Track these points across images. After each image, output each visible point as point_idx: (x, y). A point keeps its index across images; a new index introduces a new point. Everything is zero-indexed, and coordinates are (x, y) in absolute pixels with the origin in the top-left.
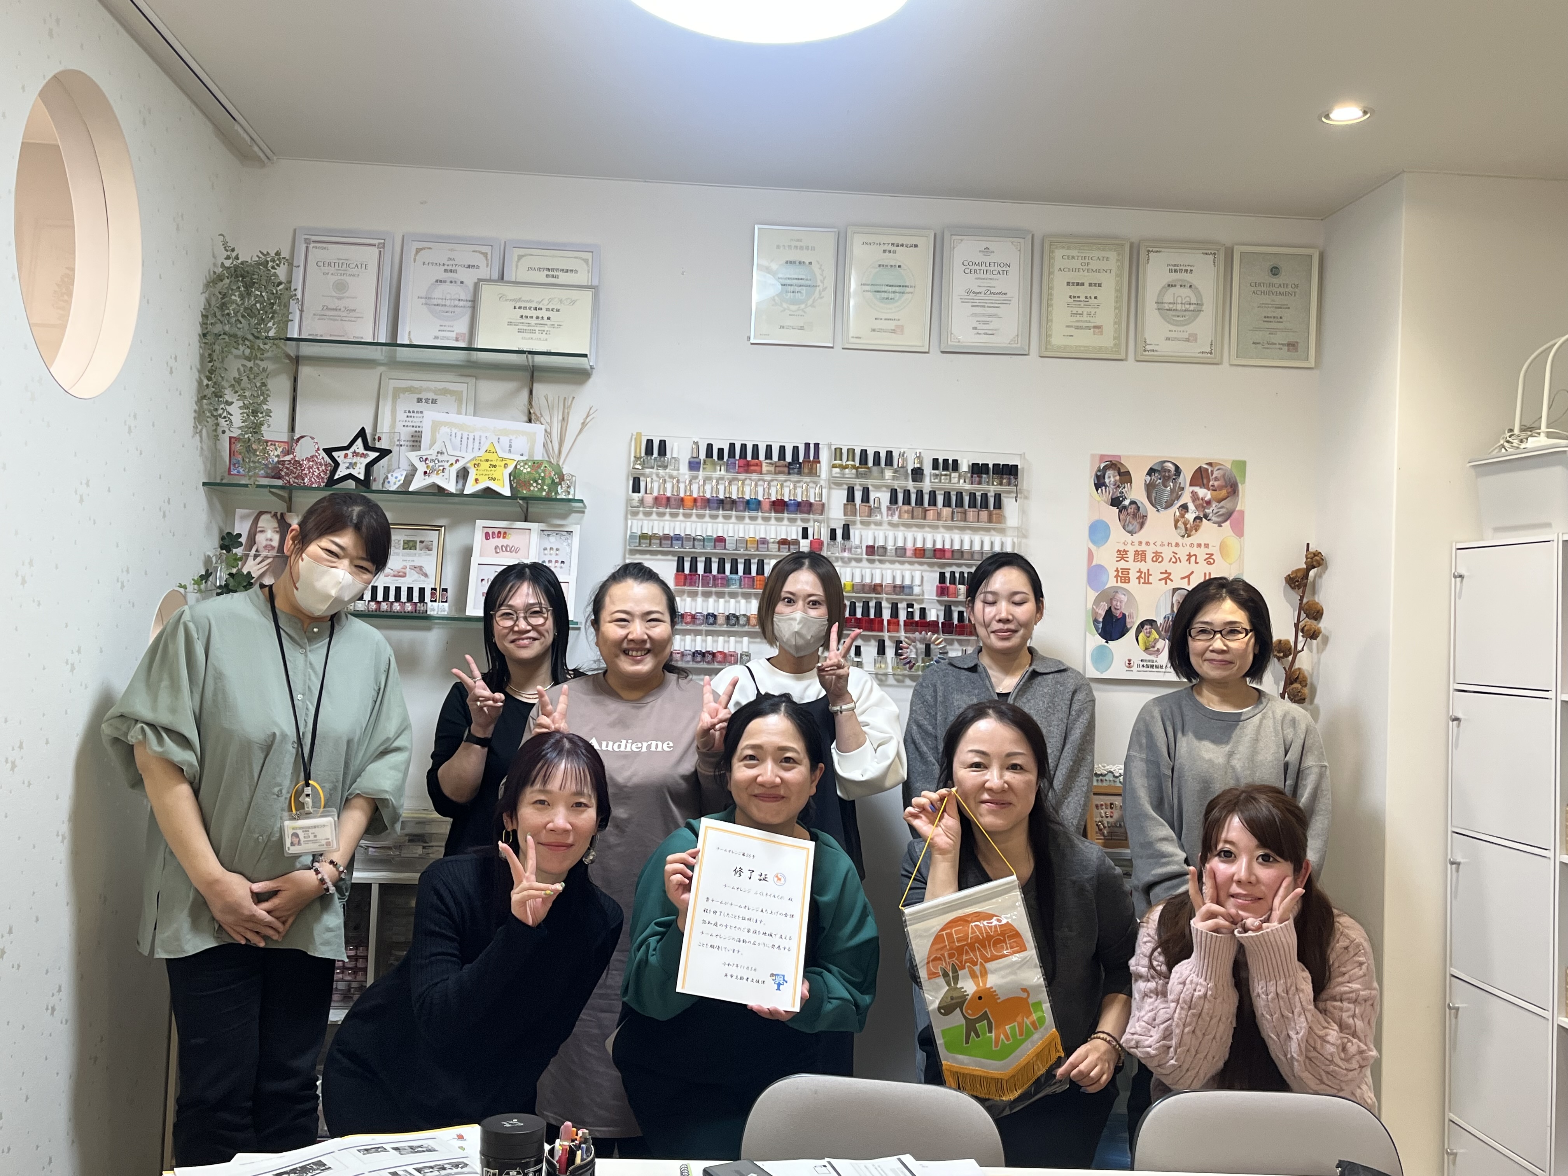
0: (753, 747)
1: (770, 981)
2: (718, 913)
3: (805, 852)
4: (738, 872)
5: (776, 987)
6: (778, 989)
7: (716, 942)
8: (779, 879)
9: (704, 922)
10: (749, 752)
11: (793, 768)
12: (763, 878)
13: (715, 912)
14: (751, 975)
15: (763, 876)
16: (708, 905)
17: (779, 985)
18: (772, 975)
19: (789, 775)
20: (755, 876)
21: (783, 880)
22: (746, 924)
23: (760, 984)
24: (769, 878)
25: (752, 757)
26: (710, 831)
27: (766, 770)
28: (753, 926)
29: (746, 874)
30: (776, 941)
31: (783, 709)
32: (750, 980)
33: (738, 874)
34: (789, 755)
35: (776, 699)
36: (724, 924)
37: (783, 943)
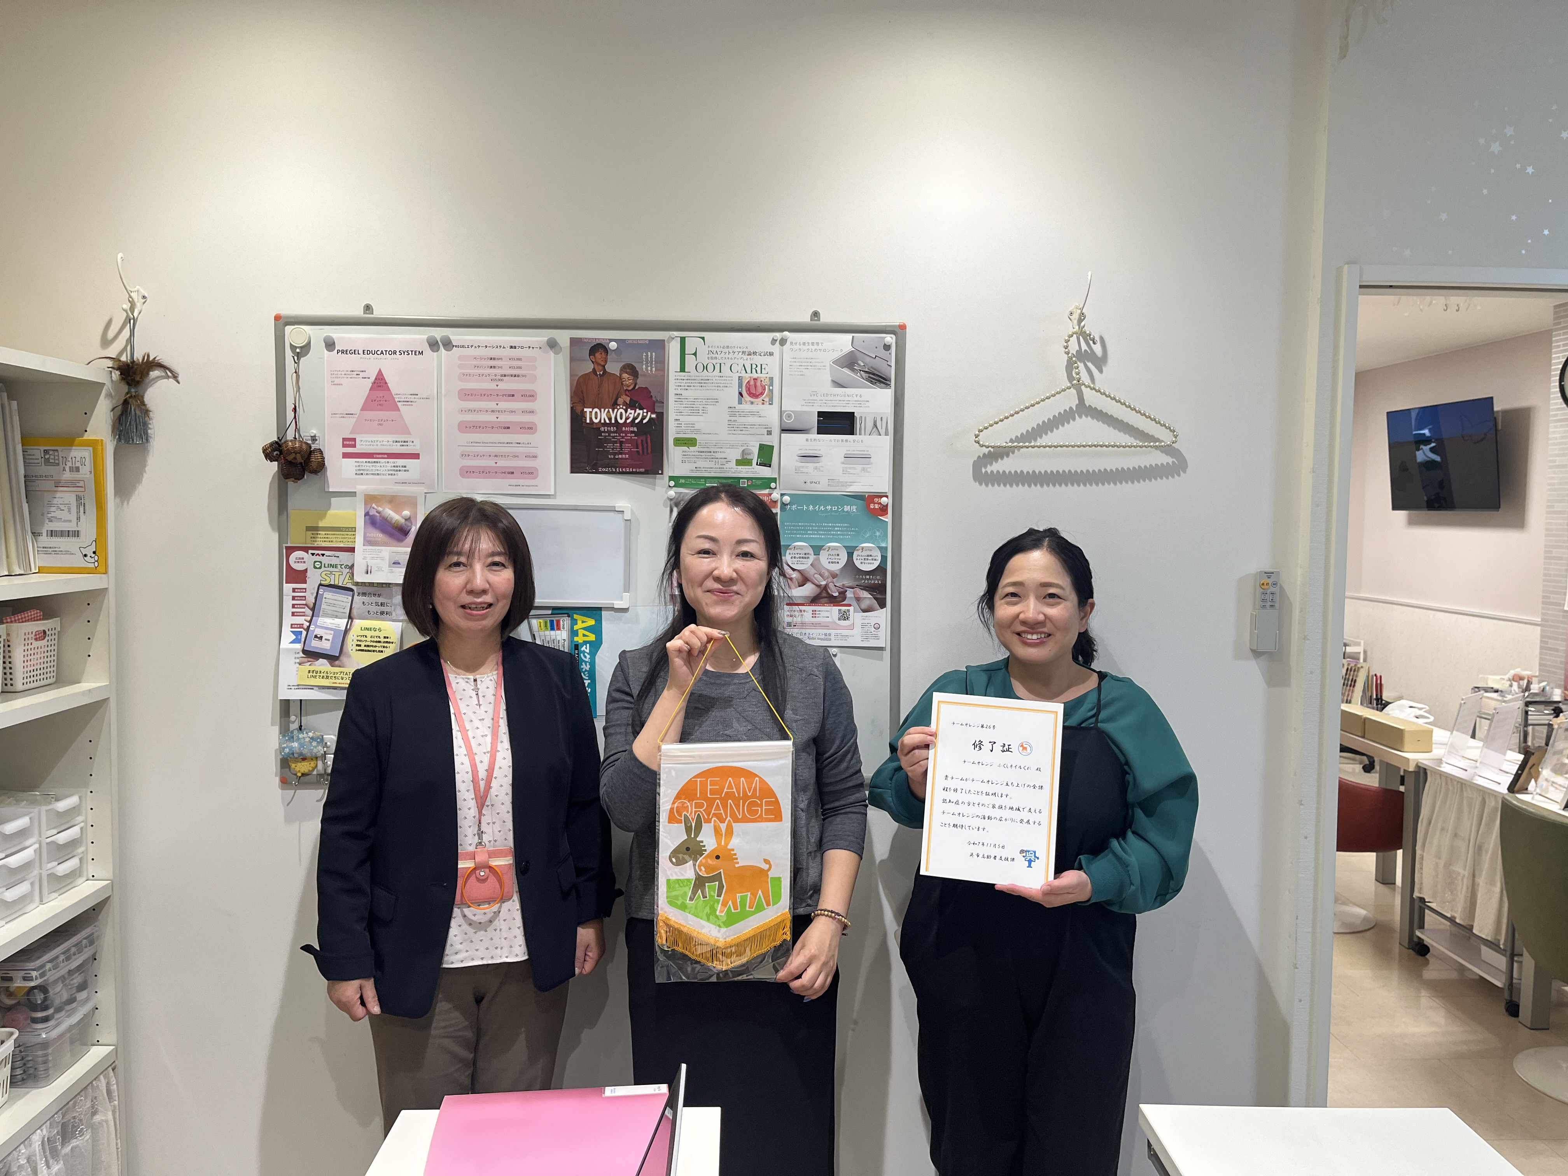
0: (1014, 584)
1: (1020, 858)
2: (959, 791)
3: (1053, 716)
4: (978, 745)
5: (1027, 863)
6: (1030, 866)
7: (959, 821)
8: (1025, 748)
9: (944, 801)
10: (1011, 590)
11: (1059, 604)
12: (1006, 749)
13: (956, 790)
14: (998, 852)
15: (1006, 747)
16: (949, 784)
17: (1030, 861)
18: (1022, 851)
19: (1053, 612)
20: (998, 748)
21: (1029, 748)
22: (992, 800)
23: (1010, 862)
24: (1014, 748)
25: (1014, 595)
26: (942, 706)
27: (1028, 606)
28: (998, 801)
29: (987, 746)
30: (1025, 815)
31: (1046, 543)
32: (998, 858)
33: (977, 749)
34: (1052, 590)
35: (1039, 535)
36: (966, 802)
37: (1033, 817)
